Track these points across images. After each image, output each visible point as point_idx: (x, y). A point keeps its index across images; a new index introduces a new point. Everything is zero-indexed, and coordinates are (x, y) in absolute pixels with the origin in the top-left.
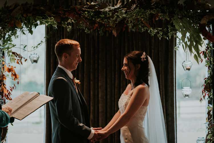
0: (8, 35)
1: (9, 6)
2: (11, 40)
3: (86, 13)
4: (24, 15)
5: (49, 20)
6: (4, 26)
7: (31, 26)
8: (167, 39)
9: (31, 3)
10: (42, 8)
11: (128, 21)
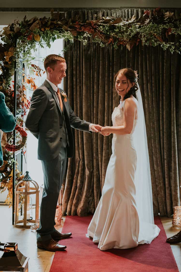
0: (28, 48)
1: (29, 20)
2: (30, 53)
3: (101, 27)
4: (43, 29)
5: (66, 34)
6: (24, 40)
7: (49, 40)
8: (178, 53)
9: (49, 18)
10: (59, 23)
11: (141, 35)
